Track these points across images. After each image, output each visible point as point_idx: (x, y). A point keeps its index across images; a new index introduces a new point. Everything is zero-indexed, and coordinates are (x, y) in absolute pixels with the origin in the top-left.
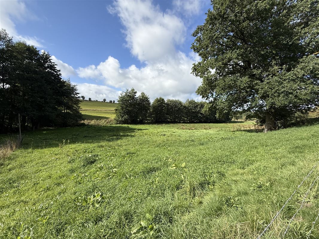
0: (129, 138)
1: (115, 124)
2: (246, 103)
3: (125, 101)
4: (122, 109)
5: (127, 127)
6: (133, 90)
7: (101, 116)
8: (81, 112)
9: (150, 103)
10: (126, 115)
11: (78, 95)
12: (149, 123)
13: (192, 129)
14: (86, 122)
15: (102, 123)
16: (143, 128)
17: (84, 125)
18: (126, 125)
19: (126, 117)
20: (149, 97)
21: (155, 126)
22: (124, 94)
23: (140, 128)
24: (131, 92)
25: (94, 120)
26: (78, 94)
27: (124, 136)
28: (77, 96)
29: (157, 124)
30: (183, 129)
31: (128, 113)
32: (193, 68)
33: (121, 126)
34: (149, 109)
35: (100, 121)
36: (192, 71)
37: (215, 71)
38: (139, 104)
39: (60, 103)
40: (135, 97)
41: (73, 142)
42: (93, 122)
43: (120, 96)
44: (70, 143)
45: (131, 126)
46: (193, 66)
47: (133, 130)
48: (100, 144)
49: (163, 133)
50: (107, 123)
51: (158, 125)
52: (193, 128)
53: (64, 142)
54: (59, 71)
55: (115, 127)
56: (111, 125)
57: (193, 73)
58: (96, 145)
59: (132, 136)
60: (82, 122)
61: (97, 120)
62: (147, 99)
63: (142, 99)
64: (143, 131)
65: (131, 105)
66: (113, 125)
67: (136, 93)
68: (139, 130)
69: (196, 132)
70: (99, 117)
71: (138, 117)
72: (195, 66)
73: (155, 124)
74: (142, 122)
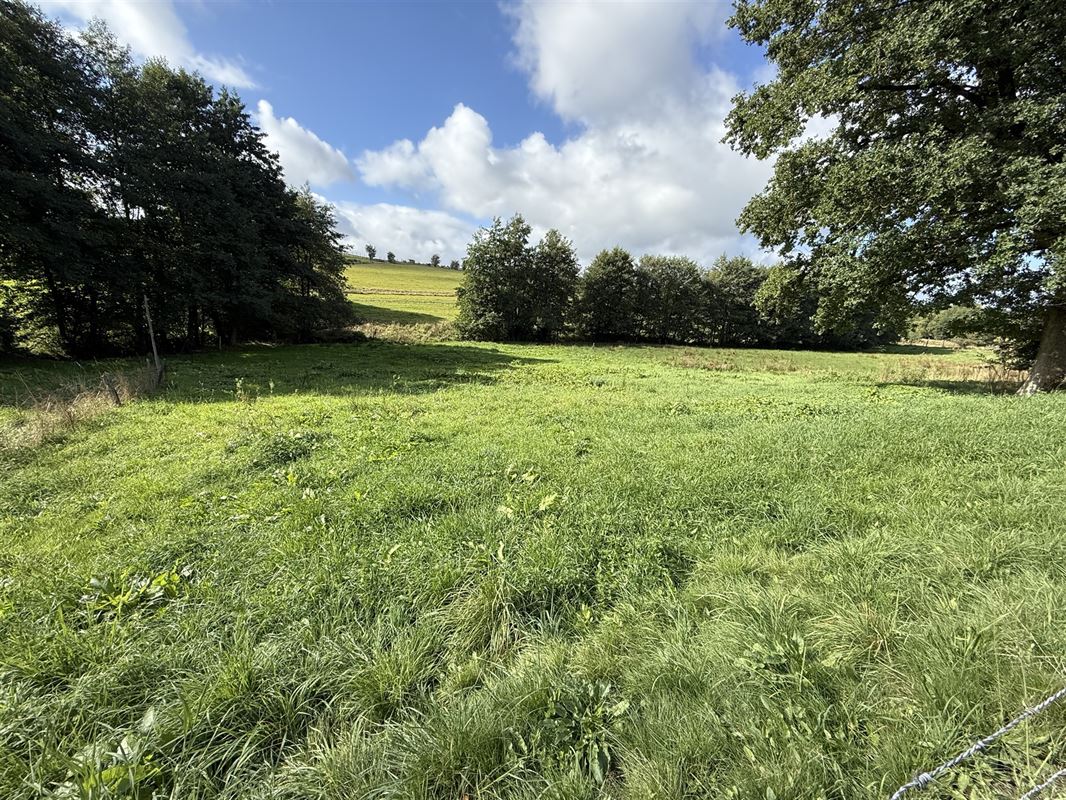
0: (478, 386)
1: (458, 340)
3: (488, 261)
4: (479, 289)
5: (493, 350)
6: (520, 221)
7: (415, 311)
8: (351, 297)
9: (576, 271)
10: (490, 312)
11: (338, 240)
12: (568, 342)
13: (717, 370)
14: (367, 330)
15: (418, 334)
16: (544, 358)
18: (488, 346)
19: (490, 316)
20: (572, 248)
21: (588, 351)
22: (486, 237)
23: (531, 357)
24: (512, 229)
25: (393, 325)
26: (339, 236)
27: (464, 379)
28: (335, 245)
29: (596, 346)
30: (685, 365)
31: (500, 302)
32: (731, 116)
33: (473, 346)
34: (571, 292)
35: (413, 328)
36: (729, 129)
38: (536, 274)
40: (526, 246)
42: (387, 332)
43: (474, 243)
45: (503, 348)
46: (735, 106)
47: (506, 360)
49: (598, 379)
50: (432, 335)
51: (599, 349)
52: (724, 366)
53: (238, 385)
54: (276, 157)
55: (451, 350)
56: (443, 344)
57: (731, 138)
59: (487, 381)
60: (358, 329)
61: (403, 323)
62: (568, 256)
63: (549, 255)
64: (538, 367)
65: (510, 274)
66: (448, 344)
67: (527, 231)
68: (524, 361)
69: (730, 381)
70: (412, 314)
71: (532, 319)
72: (741, 105)
73: (590, 345)
74: (544, 338)
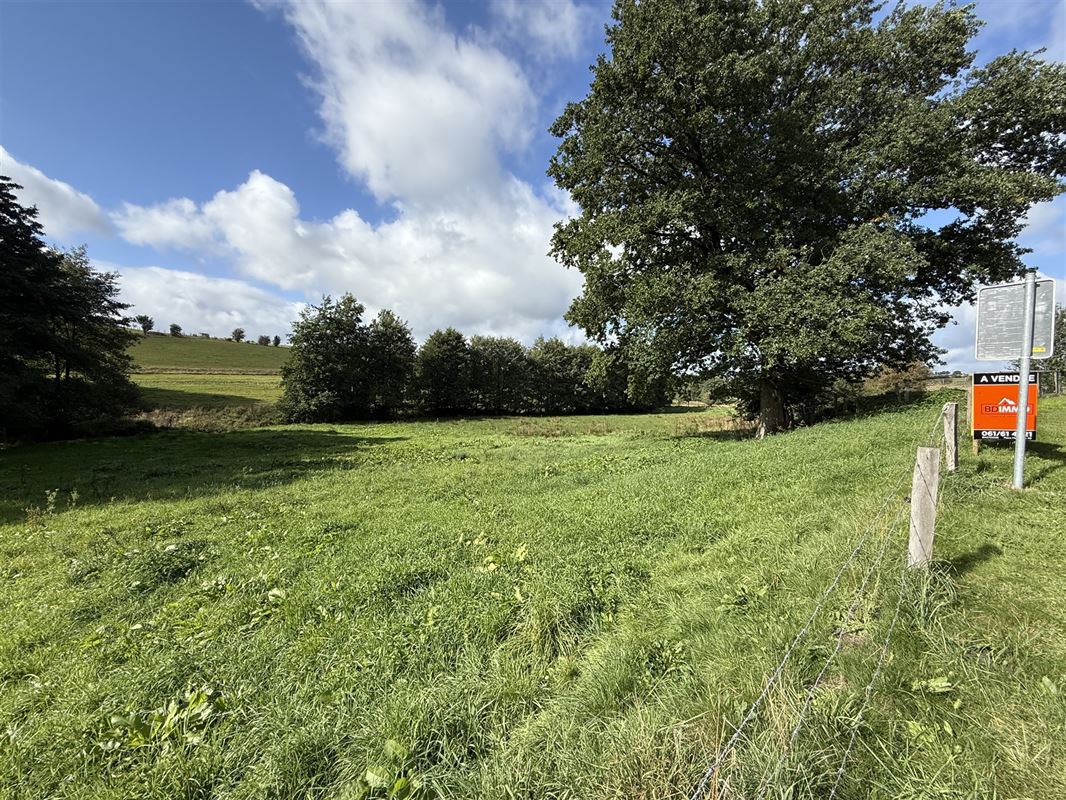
0: (337, 473)
1: (282, 423)
2: (709, 353)
3: (318, 339)
4: (309, 367)
5: (330, 432)
6: (351, 300)
7: (219, 393)
8: (134, 379)
9: (414, 348)
10: (324, 391)
11: (120, 311)
12: (409, 419)
13: (553, 435)
14: (158, 419)
15: (226, 422)
16: (390, 436)
17: (147, 428)
18: (324, 428)
19: (325, 396)
20: (408, 328)
21: (434, 427)
22: (315, 314)
23: (377, 436)
24: (343, 307)
25: (192, 411)
26: (122, 306)
27: (317, 465)
28: (117, 318)
29: (440, 421)
30: (526, 434)
31: (335, 381)
32: (555, 237)
33: (305, 429)
34: (410, 369)
35: (220, 414)
36: (553, 247)
37: (623, 251)
38: (372, 352)
39: (39, 344)
40: (361, 325)
41: (96, 495)
42: (186, 420)
43: (301, 320)
44: (80, 504)
45: (343, 430)
46: (556, 230)
47: (351, 443)
48: (215, 501)
49: (460, 451)
50: (247, 420)
51: (443, 424)
52: (558, 432)
53: (51, 499)
54: (32, 212)
55: (280, 435)
56: (266, 428)
57: (554, 253)
58: (198, 503)
59: (347, 466)
60: (143, 417)
61: (207, 408)
62: (404, 335)
63: (384, 334)
64: (388, 445)
65: (342, 354)
66: (272, 428)
67: (360, 310)
68: (372, 441)
69: (569, 444)
70: (216, 396)
71: (370, 397)
72: (561, 231)
73: (433, 421)
74: (384, 416)
